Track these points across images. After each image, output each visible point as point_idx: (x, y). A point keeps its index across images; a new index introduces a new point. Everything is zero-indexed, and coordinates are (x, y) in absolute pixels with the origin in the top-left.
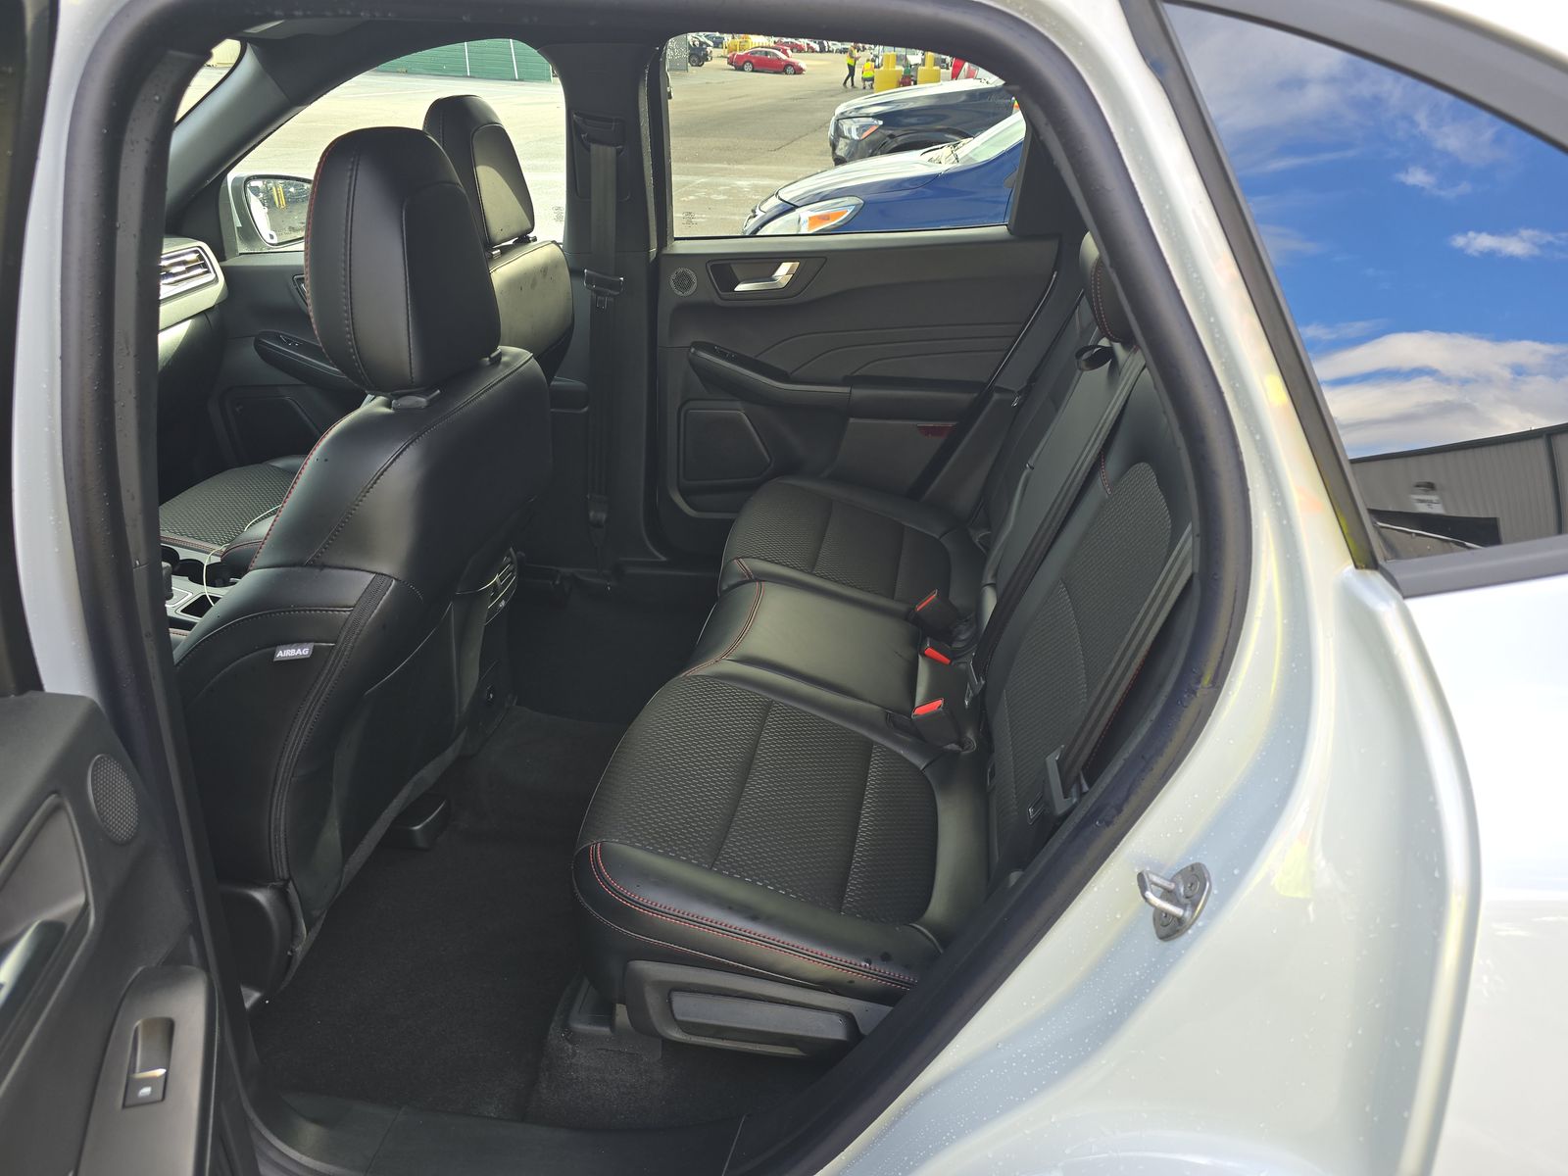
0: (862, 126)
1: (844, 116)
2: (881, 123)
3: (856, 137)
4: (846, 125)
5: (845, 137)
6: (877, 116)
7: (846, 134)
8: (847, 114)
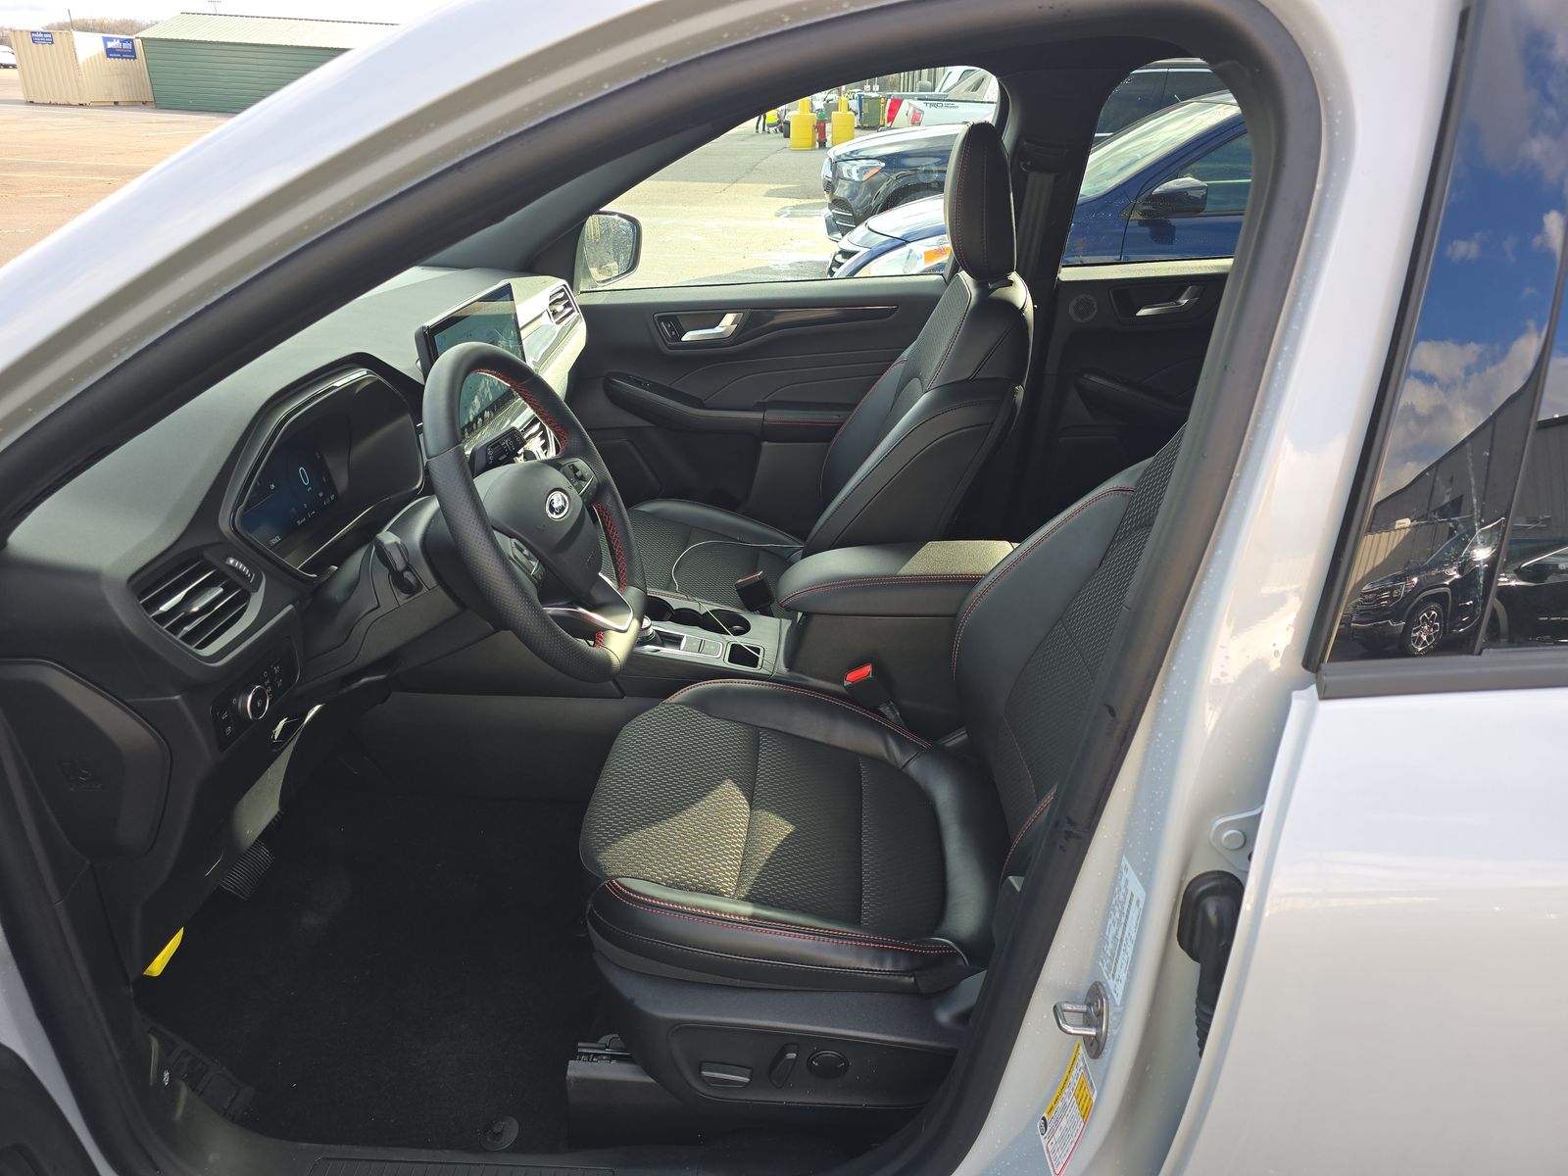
0: (862, 168)
1: (841, 159)
2: (883, 164)
3: (857, 179)
4: (845, 167)
5: (845, 179)
6: (879, 158)
7: (845, 175)
8: (843, 157)
